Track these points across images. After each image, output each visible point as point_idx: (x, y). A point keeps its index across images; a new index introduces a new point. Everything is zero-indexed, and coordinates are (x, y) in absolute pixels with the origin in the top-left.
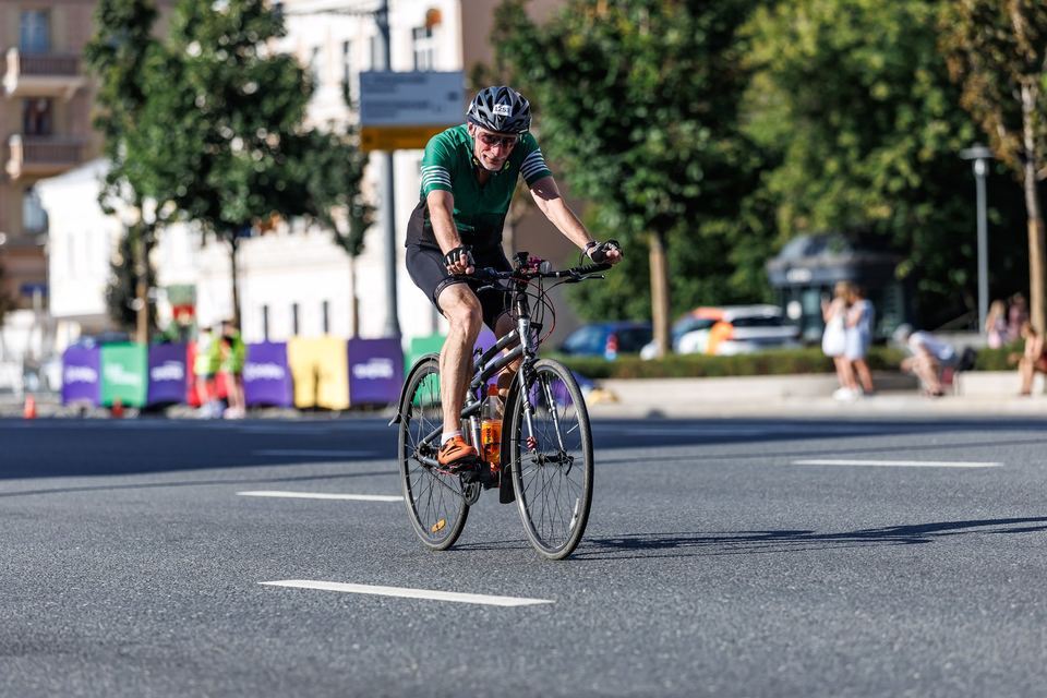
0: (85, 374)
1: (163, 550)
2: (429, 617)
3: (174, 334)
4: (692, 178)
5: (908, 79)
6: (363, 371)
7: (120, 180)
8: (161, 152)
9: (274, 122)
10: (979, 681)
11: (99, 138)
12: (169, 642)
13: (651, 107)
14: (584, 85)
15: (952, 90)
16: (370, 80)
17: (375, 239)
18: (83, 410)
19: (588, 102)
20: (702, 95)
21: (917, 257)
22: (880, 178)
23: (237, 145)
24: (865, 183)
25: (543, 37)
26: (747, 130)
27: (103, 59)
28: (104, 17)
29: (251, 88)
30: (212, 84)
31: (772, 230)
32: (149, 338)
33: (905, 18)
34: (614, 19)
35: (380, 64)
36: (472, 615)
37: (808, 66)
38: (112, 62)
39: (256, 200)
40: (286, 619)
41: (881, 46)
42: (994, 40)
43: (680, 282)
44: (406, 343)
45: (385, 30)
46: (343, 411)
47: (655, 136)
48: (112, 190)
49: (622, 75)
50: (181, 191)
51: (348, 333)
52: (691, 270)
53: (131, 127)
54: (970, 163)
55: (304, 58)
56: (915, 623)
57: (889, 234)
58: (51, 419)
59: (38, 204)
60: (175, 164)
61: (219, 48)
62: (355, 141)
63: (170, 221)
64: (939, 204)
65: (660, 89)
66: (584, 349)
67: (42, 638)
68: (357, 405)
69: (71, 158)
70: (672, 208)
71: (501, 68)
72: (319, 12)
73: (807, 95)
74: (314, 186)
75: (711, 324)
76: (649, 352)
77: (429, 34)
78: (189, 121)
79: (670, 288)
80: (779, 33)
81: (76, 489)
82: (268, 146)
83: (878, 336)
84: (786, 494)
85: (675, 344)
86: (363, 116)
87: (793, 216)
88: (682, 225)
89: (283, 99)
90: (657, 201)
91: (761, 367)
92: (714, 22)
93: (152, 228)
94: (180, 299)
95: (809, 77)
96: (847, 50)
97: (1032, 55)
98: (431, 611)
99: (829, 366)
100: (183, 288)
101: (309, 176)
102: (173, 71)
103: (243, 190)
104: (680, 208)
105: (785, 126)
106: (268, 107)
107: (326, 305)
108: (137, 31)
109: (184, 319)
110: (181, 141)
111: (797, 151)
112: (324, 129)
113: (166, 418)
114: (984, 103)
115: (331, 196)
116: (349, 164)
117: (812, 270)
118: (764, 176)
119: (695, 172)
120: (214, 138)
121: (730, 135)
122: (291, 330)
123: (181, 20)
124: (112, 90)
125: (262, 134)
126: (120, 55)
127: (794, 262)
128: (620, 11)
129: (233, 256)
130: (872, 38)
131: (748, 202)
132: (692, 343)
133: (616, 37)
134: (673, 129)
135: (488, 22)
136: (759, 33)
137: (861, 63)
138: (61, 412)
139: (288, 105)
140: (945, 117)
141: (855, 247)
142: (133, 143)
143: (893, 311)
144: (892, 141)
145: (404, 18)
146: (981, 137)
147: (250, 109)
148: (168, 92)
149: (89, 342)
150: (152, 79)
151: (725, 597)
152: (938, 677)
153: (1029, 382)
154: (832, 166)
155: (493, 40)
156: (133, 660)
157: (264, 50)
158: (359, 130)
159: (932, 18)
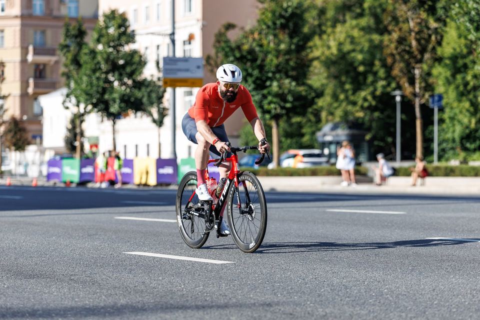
0: (56, 170)
1: (86, 239)
2: (188, 267)
3: (90, 155)
4: (289, 100)
5: (372, 64)
6: (162, 171)
7: (71, 96)
8: (87, 86)
9: (130, 75)
10: (397, 297)
11: (63, 80)
12: (89, 275)
13: (274, 73)
14: (249, 64)
15: (389, 69)
16: (167, 60)
17: (168, 121)
18: (55, 183)
19: (250, 71)
20: (293, 69)
21: (373, 132)
22: (360, 102)
23: (116, 84)
24: (354, 103)
25: (233, 45)
26: (309, 82)
27: (65, 50)
28: (66, 34)
29: (121, 62)
30: (107, 60)
31: (319, 120)
32: (81, 156)
33: (371, 41)
34: (260, 39)
35: (171, 55)
36: (204, 267)
37: (334, 58)
38: (69, 51)
39: (123, 105)
40: (133, 267)
41: (361, 51)
42: (405, 50)
43: (283, 139)
44: (179, 161)
45: (173, 42)
46: (154, 186)
47: (275, 84)
48: (68, 99)
49: (263, 60)
50: (94, 101)
51: (157, 157)
52: (288, 135)
53: (76, 76)
54: (394, 97)
55: (142, 51)
56: (373, 273)
57: (363, 124)
58: (42, 187)
59: (39, 105)
60: (92, 91)
61: (110, 47)
62: (161, 83)
63: (89, 112)
64: (382, 112)
65: (277, 66)
66: (246, 164)
67: (41, 272)
68: (159, 184)
69: (53, 87)
70: (281, 112)
71: (217, 57)
72: (148, 34)
73: (333, 70)
74: (145, 100)
75: (295, 156)
76: (271, 166)
77: (190, 43)
78: (98, 74)
79: (280, 142)
80: (323, 46)
81: (53, 215)
82: (128, 85)
83: (358, 162)
84: (324, 222)
85: (281, 163)
86: (164, 74)
87: (327, 116)
88: (285, 118)
89: (134, 67)
90: (275, 109)
91: (314, 173)
92: (299, 41)
93: (83, 115)
94: (93, 142)
95: (334, 63)
96: (349, 52)
97: (419, 57)
98: (189, 265)
99: (339, 173)
100: (94, 138)
101: (143, 96)
102: (92, 55)
103: (118, 101)
104: (284, 112)
105: (324, 81)
106: (128, 69)
107: (148, 145)
108: (78, 40)
109: (94, 149)
110: (95, 82)
111: (329, 91)
112: (149, 79)
113: (87, 188)
114: (400, 74)
115: (152, 104)
116: (158, 92)
117: (334, 136)
118: (316, 100)
119: (290, 98)
120: (107, 81)
121: (304, 84)
122: (135, 154)
123: (96, 36)
124: (69, 62)
125: (126, 80)
126: (72, 48)
127: (327, 133)
128: (263, 36)
129: (114, 126)
130: (358, 48)
131: (310, 110)
132: (287, 163)
133: (261, 46)
134: (282, 81)
135: (212, 39)
136: (315, 46)
137: (353, 57)
138: (47, 184)
139: (136, 69)
140: (385, 79)
141: (350, 128)
142: (76, 82)
143: (364, 153)
144: (365, 88)
145: (181, 37)
146: (399, 87)
147: (121, 71)
148: (90, 63)
149: (58, 158)
150: (84, 58)
151: (300, 262)
152: (382, 295)
153: (416, 180)
154: (342, 97)
155: (215, 46)
156: (76, 282)
157: (127, 48)
158: (162, 79)
159: (381, 41)
